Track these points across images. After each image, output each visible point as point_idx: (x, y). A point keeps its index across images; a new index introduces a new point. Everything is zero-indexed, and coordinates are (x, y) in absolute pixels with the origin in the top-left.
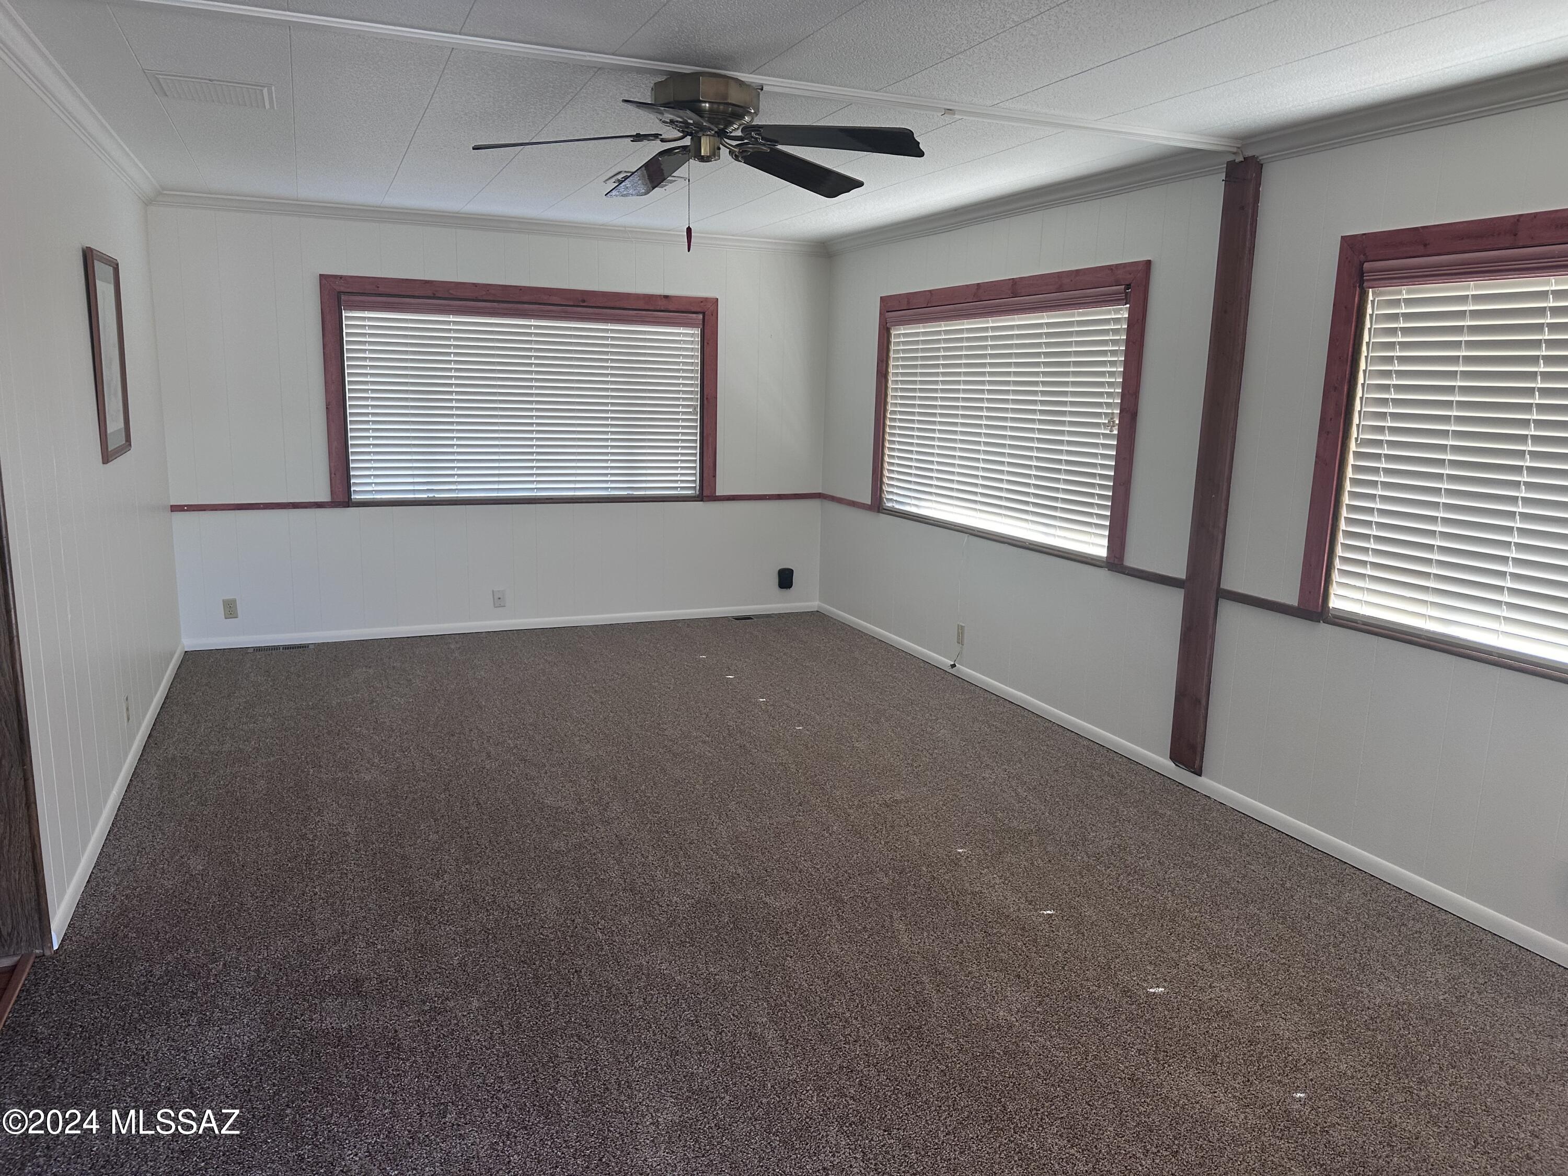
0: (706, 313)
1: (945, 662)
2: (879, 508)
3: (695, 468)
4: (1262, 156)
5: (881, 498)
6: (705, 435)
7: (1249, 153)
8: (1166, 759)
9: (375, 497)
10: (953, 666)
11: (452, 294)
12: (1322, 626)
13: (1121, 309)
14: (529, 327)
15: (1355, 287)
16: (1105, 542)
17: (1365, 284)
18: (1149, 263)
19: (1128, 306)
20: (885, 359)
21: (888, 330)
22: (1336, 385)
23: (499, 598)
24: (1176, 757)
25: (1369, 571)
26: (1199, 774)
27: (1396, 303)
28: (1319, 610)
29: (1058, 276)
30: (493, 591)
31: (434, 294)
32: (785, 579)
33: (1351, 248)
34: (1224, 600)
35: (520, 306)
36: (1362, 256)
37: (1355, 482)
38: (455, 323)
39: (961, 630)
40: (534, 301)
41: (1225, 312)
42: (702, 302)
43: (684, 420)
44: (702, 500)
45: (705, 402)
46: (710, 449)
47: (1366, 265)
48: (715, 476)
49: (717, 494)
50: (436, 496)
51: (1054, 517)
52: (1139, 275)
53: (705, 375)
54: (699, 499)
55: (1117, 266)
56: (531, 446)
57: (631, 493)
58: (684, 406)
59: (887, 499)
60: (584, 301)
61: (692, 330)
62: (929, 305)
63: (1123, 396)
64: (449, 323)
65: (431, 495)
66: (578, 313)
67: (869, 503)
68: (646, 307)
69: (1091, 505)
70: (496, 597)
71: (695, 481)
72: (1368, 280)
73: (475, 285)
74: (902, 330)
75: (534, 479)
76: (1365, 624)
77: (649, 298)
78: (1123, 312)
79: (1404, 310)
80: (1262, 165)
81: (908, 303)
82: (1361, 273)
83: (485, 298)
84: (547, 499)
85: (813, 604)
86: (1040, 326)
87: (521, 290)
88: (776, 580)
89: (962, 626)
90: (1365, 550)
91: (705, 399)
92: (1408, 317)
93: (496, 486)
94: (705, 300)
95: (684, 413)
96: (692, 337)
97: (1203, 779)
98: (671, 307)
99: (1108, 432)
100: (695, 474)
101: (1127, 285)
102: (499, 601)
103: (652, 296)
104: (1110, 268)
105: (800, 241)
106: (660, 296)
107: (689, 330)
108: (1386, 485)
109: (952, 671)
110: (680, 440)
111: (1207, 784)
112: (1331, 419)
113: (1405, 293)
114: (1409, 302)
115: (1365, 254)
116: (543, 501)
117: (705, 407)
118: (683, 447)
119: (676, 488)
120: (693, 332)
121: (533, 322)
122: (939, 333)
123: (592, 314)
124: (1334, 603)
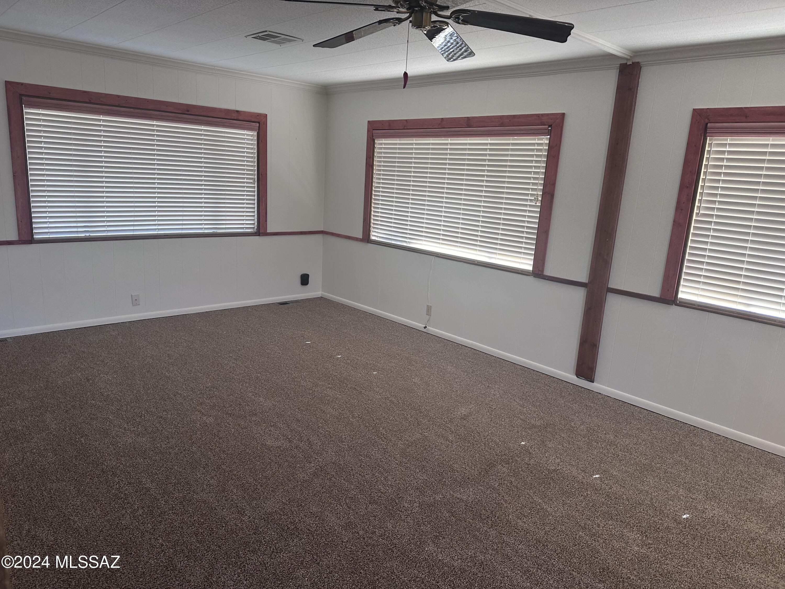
0: (261, 123)
1: (420, 326)
2: (368, 240)
3: (254, 216)
4: (643, 62)
5: (369, 235)
6: (260, 196)
7: (636, 60)
8: (572, 375)
9: (50, 236)
10: (425, 327)
11: (102, 101)
12: (674, 307)
13: (543, 138)
14: (153, 125)
15: (701, 136)
16: (532, 263)
17: (707, 135)
18: (563, 114)
19: (549, 137)
20: (372, 156)
21: (374, 141)
22: (688, 185)
23: (136, 300)
24: (579, 374)
25: (702, 280)
26: (592, 381)
27: (725, 145)
28: (673, 299)
29: (501, 118)
30: (132, 295)
31: (90, 101)
32: (305, 280)
33: (700, 115)
34: (610, 293)
35: (148, 112)
36: (706, 120)
37: (694, 235)
38: (104, 121)
39: (429, 309)
40: (158, 110)
41: (617, 144)
42: (258, 116)
43: (247, 187)
44: (259, 235)
45: (260, 176)
46: (264, 205)
47: (709, 125)
48: (266, 221)
49: (268, 232)
50: (91, 235)
51: (496, 249)
52: (557, 121)
53: (260, 160)
54: (256, 235)
55: (542, 115)
56: (155, 202)
57: (215, 231)
58: (247, 178)
59: (372, 235)
60: (188, 111)
61: (252, 133)
62: (405, 128)
63: (545, 185)
64: (100, 120)
65: (88, 235)
66: (185, 118)
67: (361, 237)
68: (226, 117)
69: (521, 242)
70: (134, 300)
71: (254, 224)
72: (710, 133)
73: (118, 96)
74: (384, 141)
75: (156, 223)
76: (699, 306)
77: (228, 111)
78: (545, 140)
79: (728, 149)
80: (641, 67)
81: (390, 125)
82: (706, 128)
83: (124, 105)
84: (165, 235)
85: (318, 293)
86: (486, 144)
87: (148, 101)
88: (298, 280)
89: (430, 306)
90: (701, 269)
91: (260, 175)
92: (730, 152)
93: (132, 228)
94: (259, 115)
95: (247, 183)
96: (252, 137)
97: (595, 384)
98: (240, 118)
99: (534, 204)
100: (254, 220)
101: (549, 125)
102: (135, 301)
103: (229, 110)
104: (538, 115)
105: (312, 84)
106: (234, 110)
107: (250, 132)
108: (713, 237)
109: (425, 330)
110: (245, 199)
111: (596, 386)
112: (684, 203)
113: (729, 140)
114: (731, 145)
115: (708, 119)
116: (163, 237)
117: (260, 179)
118: (247, 204)
119: (243, 228)
120: (252, 134)
121: (155, 123)
122: (412, 144)
123: (193, 119)
124: (680, 295)
